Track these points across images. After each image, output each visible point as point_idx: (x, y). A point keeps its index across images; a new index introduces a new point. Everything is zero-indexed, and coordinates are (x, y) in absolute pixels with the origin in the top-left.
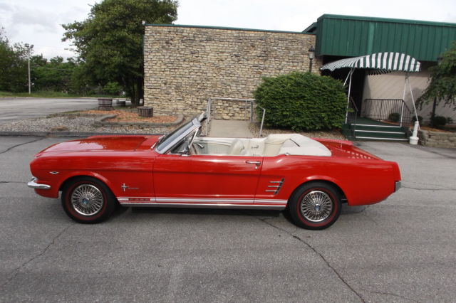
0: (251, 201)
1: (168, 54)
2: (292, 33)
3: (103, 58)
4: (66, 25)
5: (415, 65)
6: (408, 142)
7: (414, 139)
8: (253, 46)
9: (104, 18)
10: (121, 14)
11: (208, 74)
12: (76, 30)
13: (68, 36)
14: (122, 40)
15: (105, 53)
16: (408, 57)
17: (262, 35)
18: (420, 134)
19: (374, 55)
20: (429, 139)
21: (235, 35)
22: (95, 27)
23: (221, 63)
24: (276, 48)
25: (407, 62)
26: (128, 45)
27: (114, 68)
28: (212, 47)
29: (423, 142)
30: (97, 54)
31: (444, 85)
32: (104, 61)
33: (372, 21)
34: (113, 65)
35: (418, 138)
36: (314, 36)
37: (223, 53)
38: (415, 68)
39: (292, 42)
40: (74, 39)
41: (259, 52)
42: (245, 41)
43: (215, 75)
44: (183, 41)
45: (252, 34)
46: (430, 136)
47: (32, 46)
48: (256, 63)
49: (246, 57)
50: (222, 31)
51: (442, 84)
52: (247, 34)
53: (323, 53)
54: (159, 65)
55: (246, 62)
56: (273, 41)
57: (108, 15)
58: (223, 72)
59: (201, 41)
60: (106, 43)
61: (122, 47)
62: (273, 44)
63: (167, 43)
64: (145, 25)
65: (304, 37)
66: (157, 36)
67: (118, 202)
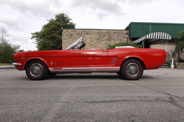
0: (105, 68)
1: (71, 40)
2: (119, 30)
3: (47, 44)
4: (33, 33)
5: (169, 37)
6: (170, 67)
7: (172, 66)
8: (104, 35)
9: (48, 30)
10: (54, 28)
11: (87, 47)
12: (36, 35)
13: (33, 37)
14: (54, 37)
15: (47, 42)
16: (166, 34)
17: (108, 31)
18: (174, 64)
19: (152, 34)
20: (179, 66)
21: (97, 32)
22: (44, 33)
23: (92, 42)
24: (113, 36)
25: (166, 36)
26: (57, 39)
27: (51, 48)
28: (88, 37)
29: (176, 67)
30: (44, 42)
31: (182, 44)
32: (47, 45)
33: (150, 24)
34: (50, 47)
35: (174, 66)
36: (128, 31)
37: (93, 38)
38: (169, 38)
39: (119, 33)
40: (35, 38)
41: (107, 38)
42: (101, 34)
43: (90, 47)
44: (77, 35)
45: (104, 31)
46: (179, 64)
47: (20, 46)
48: (106, 42)
49: (102, 40)
50: (92, 30)
51: (181, 43)
52: (102, 31)
53: (132, 37)
54: (68, 44)
55: (102, 42)
56: (112, 33)
57: (49, 28)
58: (93, 46)
59: (84, 34)
60: (48, 38)
61: (54, 40)
62: (112, 35)
63: (71, 35)
64: (63, 29)
65: (124, 31)
66: (67, 33)
67: (49, 70)
